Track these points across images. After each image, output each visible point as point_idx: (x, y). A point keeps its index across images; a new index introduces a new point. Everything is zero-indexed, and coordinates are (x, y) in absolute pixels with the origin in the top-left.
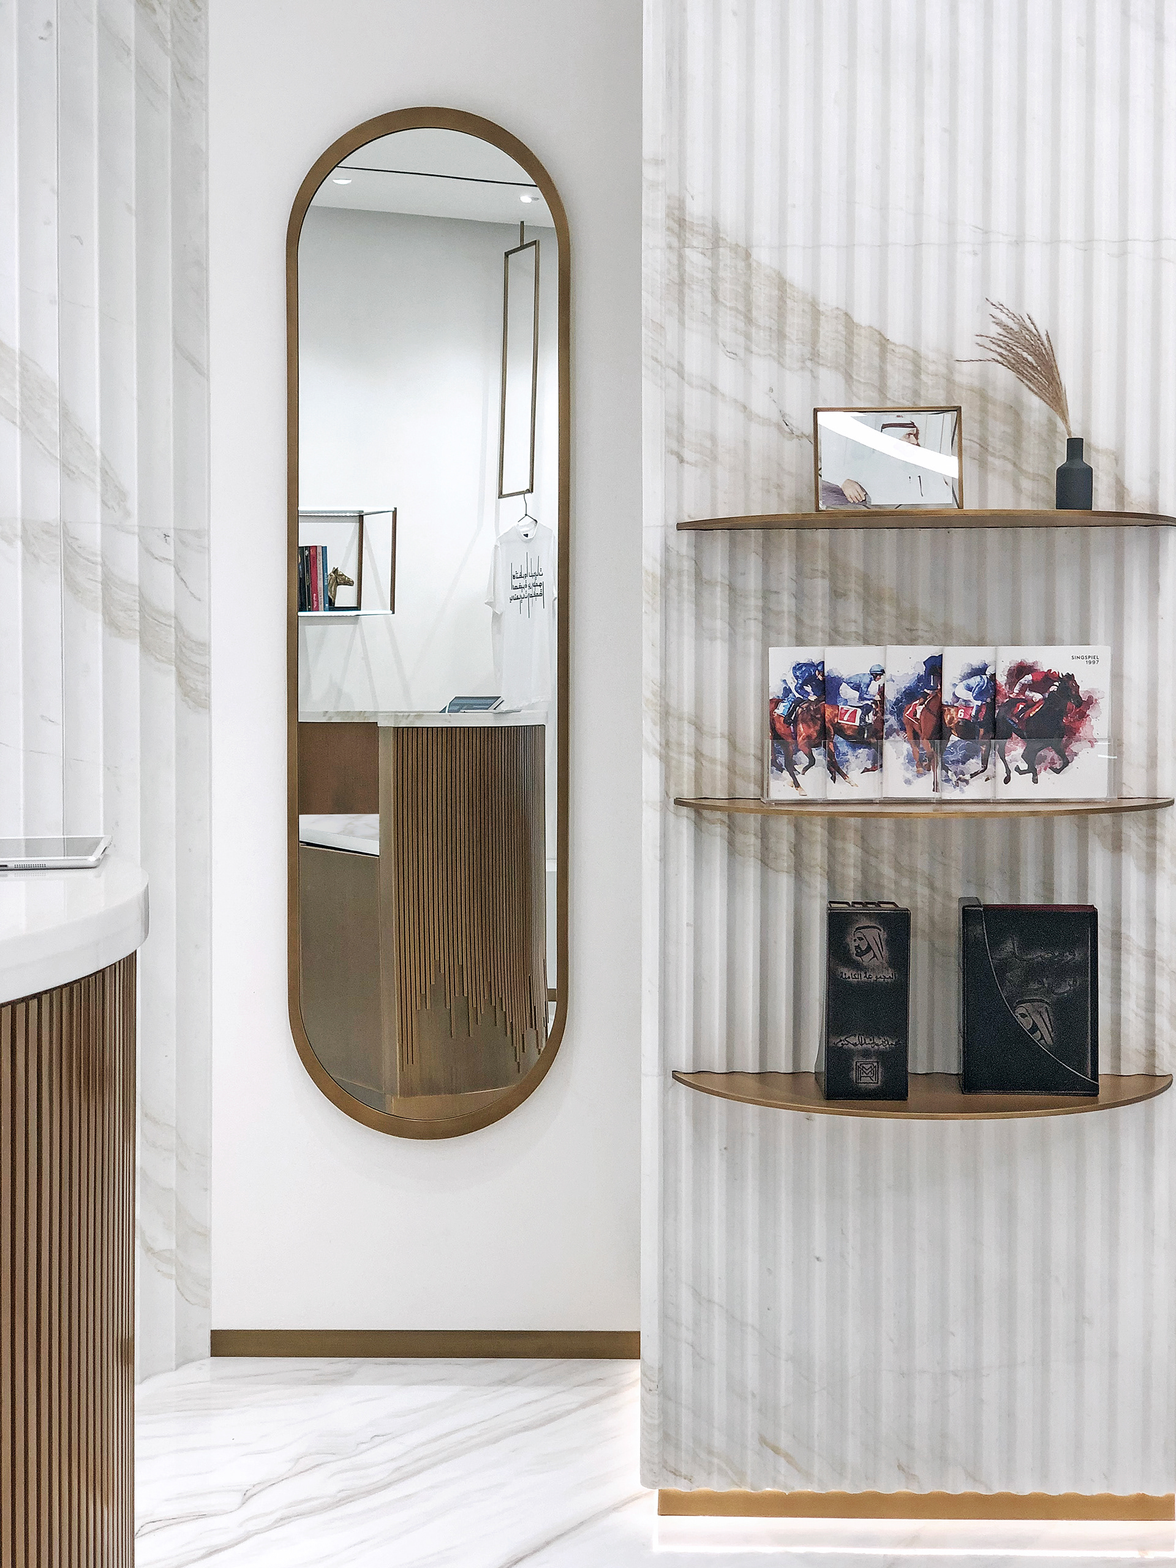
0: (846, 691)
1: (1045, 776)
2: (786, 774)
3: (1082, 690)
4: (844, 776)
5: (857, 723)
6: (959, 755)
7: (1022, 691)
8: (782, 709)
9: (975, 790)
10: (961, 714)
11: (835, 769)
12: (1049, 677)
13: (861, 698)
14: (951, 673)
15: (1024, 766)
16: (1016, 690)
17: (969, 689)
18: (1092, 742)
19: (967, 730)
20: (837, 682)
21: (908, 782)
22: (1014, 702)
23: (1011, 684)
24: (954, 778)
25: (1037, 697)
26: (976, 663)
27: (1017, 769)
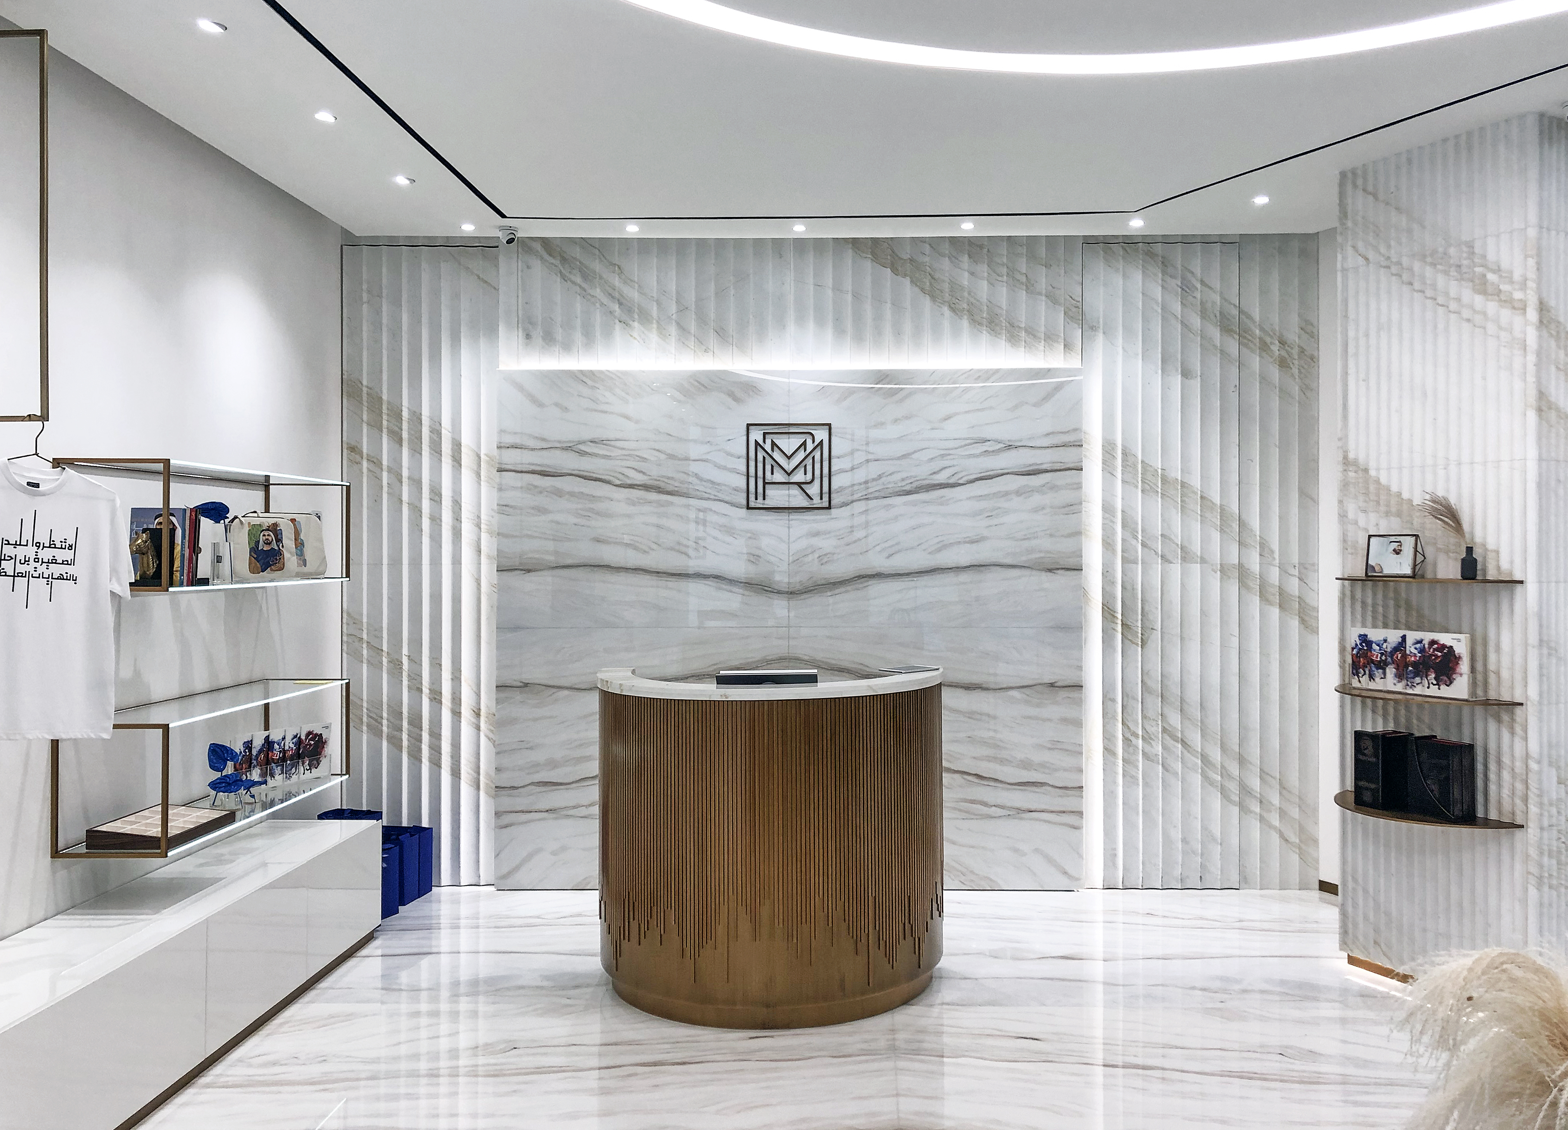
0: (1375, 646)
1: (1443, 687)
2: (1356, 677)
3: (1456, 652)
4: (1374, 679)
5: (1379, 659)
6: (1412, 675)
7: (1433, 652)
8: (1355, 652)
9: (1418, 690)
10: (1413, 659)
11: (1371, 677)
12: (1444, 646)
13: (1380, 650)
14: (1409, 642)
15: (1435, 682)
16: (1431, 650)
17: (1416, 649)
18: (1461, 675)
19: (1415, 664)
20: (1371, 642)
21: (1395, 684)
22: (1431, 655)
23: (1430, 648)
24: (1410, 684)
25: (1440, 654)
26: (1419, 639)
27: (1432, 683)
